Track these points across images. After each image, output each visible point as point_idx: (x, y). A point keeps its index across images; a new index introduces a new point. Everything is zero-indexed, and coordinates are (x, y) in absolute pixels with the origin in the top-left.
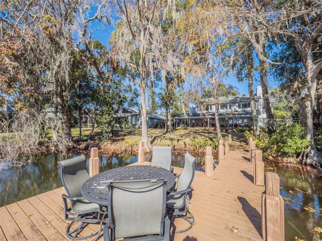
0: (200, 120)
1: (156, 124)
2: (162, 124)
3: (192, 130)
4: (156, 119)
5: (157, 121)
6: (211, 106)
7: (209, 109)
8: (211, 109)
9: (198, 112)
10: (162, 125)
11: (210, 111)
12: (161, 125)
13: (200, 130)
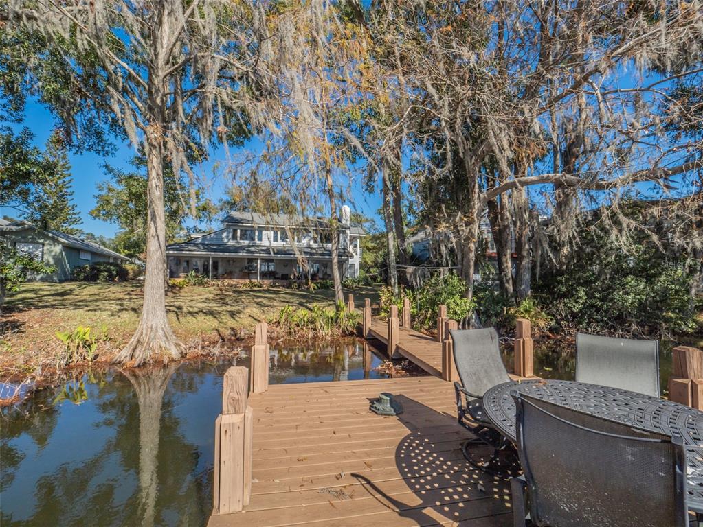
0: (234, 262)
1: (93, 268)
2: (112, 268)
3: (218, 285)
4: (85, 251)
5: (89, 259)
6: (260, 233)
7: (256, 237)
8: (260, 239)
9: (229, 243)
10: (114, 272)
11: (258, 242)
12: (109, 271)
13: (242, 286)
